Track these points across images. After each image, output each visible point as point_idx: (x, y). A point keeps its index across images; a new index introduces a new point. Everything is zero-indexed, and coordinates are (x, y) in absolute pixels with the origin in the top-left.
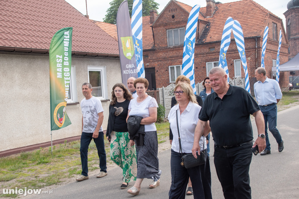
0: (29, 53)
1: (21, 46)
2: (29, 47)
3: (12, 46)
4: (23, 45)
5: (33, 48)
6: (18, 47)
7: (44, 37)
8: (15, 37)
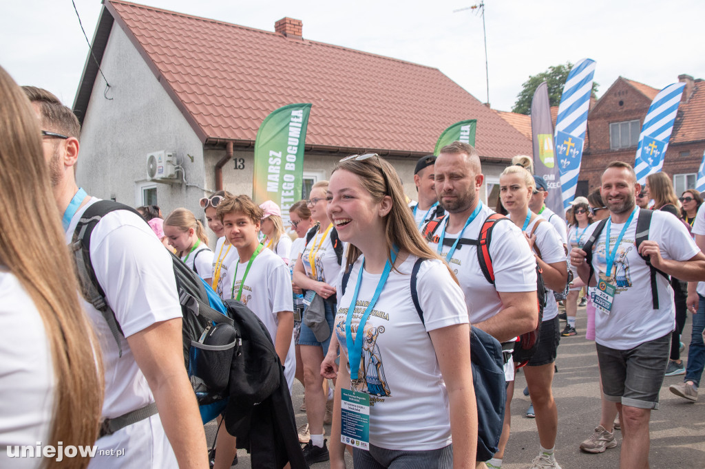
0: (406, 157)
1: (396, 147)
2: (407, 148)
3: (385, 148)
4: (399, 147)
5: (412, 150)
6: (392, 149)
7: (428, 135)
8: (389, 135)
